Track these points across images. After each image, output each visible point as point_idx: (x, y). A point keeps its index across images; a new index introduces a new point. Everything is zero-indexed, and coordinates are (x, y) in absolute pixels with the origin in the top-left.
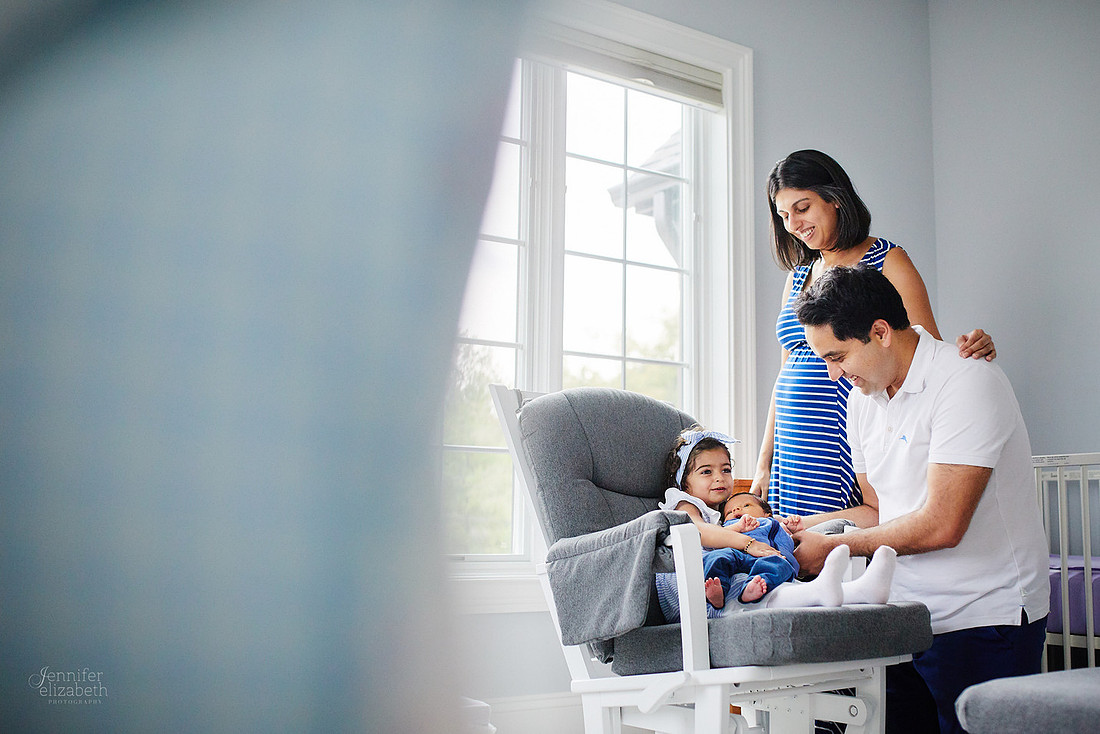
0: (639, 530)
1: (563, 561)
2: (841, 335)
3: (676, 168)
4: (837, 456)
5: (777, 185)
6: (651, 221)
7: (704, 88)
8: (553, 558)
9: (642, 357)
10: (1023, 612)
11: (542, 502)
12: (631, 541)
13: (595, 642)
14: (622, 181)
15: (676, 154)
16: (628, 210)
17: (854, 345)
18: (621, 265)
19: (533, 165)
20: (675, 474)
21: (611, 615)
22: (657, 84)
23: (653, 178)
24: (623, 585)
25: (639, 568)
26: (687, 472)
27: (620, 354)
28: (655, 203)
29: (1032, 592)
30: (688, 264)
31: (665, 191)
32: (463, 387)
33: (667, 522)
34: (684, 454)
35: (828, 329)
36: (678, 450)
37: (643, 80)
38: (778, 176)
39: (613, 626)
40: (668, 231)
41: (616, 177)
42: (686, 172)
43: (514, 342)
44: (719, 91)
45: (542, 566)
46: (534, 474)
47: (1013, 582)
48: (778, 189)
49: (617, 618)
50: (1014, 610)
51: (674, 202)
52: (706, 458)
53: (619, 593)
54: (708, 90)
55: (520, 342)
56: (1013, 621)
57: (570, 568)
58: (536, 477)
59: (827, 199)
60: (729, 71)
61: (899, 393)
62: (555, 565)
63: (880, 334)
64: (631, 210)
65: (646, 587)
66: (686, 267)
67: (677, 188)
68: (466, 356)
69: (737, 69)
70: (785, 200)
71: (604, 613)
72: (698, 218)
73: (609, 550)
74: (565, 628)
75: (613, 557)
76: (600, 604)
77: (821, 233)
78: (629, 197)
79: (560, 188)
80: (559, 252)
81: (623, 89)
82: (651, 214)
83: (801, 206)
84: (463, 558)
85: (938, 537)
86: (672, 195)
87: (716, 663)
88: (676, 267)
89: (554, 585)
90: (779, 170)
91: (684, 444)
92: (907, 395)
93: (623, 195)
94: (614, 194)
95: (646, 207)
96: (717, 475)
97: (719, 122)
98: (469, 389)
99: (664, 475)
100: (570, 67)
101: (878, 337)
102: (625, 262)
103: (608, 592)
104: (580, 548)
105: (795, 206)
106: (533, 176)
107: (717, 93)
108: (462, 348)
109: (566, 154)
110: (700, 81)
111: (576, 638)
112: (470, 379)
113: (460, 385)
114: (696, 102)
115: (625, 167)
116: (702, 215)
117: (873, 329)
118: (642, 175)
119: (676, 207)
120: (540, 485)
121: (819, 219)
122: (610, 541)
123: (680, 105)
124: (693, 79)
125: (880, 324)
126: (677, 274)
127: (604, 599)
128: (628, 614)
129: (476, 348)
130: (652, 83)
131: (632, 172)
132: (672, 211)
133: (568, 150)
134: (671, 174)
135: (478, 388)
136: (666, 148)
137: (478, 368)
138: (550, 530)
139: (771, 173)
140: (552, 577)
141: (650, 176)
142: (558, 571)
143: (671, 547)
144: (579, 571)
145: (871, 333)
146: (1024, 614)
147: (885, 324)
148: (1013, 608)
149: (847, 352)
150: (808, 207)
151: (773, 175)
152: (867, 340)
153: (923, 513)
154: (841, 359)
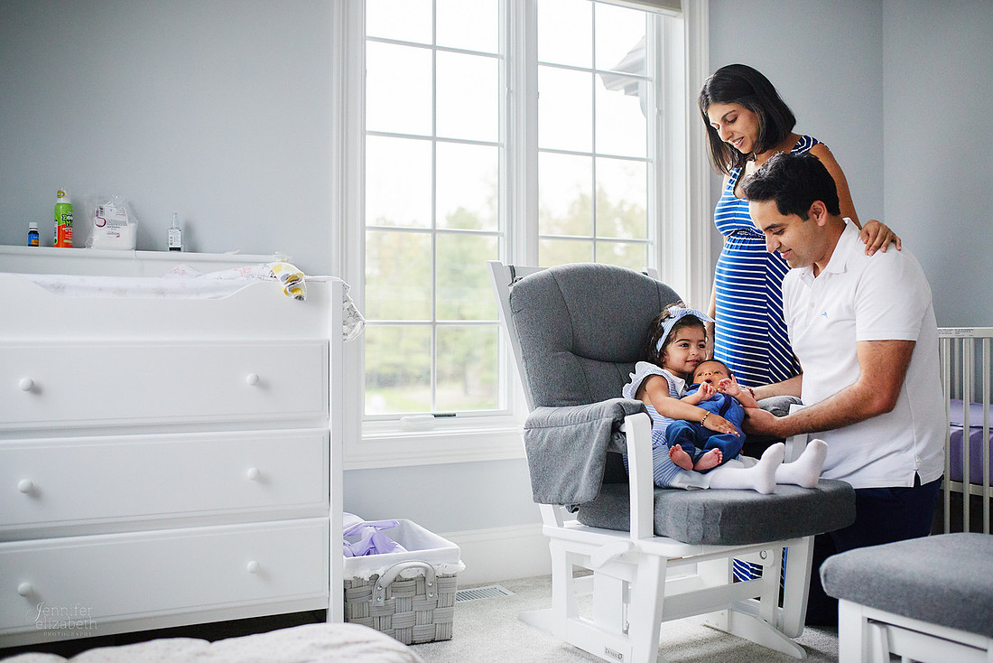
0: (599, 414)
1: (537, 430)
2: (784, 210)
4: (765, 332)
5: (707, 100)
8: (531, 426)
10: (917, 475)
11: (524, 371)
12: (592, 424)
17: (794, 220)
20: (656, 342)
21: (572, 486)
24: (584, 460)
25: (596, 452)
27: (590, 236)
29: (927, 458)
33: (622, 411)
35: (771, 205)
36: (663, 321)
38: (707, 93)
39: (572, 495)
45: (520, 430)
47: (908, 448)
48: (708, 105)
49: (576, 488)
50: (908, 474)
52: (686, 333)
53: (579, 467)
55: (502, 231)
56: (907, 484)
57: (542, 438)
58: (520, 348)
61: (823, 272)
62: (530, 433)
63: (818, 214)
65: (601, 468)
66: (649, 155)
70: (716, 113)
71: (567, 482)
72: (660, 112)
73: (573, 429)
74: (536, 489)
75: (577, 434)
76: (564, 473)
79: (533, 94)
80: (534, 151)
82: (636, 96)
83: (730, 118)
85: (877, 403)
87: (660, 533)
88: (641, 156)
89: (528, 450)
90: (707, 87)
91: (668, 316)
92: (831, 274)
96: (693, 350)
97: (678, 24)
101: (815, 216)
102: (594, 155)
103: (570, 465)
104: (551, 421)
105: (724, 119)
109: (538, 63)
111: (543, 499)
114: (659, 10)
115: (594, 71)
117: (812, 209)
120: (524, 357)
122: (575, 421)
123: (645, 13)
125: (817, 204)
127: (567, 470)
128: (585, 488)
131: (600, 75)
133: (539, 60)
138: (531, 396)
139: (701, 90)
140: (528, 442)
142: (533, 439)
143: (624, 433)
144: (549, 442)
145: (810, 212)
146: (917, 478)
147: (822, 205)
148: (907, 472)
149: (787, 225)
150: (736, 118)
151: (704, 92)
152: (805, 218)
153: (860, 386)
154: (781, 232)
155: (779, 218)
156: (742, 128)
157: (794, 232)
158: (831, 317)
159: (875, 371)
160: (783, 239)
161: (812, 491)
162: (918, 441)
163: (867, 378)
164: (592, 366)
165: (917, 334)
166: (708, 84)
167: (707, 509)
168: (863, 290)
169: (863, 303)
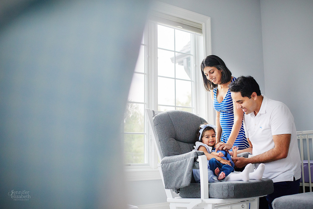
0: (189, 156)
1: (166, 164)
2: (243, 95)
3: (189, 52)
5: (204, 66)
6: (183, 67)
7: (197, 29)
8: (163, 163)
9: (182, 106)
11: (160, 145)
12: (186, 160)
13: (175, 189)
14: (174, 56)
15: (190, 48)
16: (176, 64)
17: (246, 99)
18: (174, 80)
19: (148, 51)
20: (199, 137)
21: (180, 181)
22: (183, 27)
23: (183, 55)
24: (184, 172)
25: (189, 169)
26: (202, 137)
27: (174, 105)
28: (184, 62)
29: (296, 171)
30: (193, 79)
31: (186, 58)
32: (130, 116)
33: (197, 155)
34: (201, 131)
35: (239, 94)
36: (199, 130)
37: (179, 27)
38: (204, 63)
39: (180, 185)
40: (188, 70)
41: (172, 55)
42: (192, 53)
43: (144, 102)
44: (201, 29)
45: (160, 165)
46: (158, 137)
47: (291, 169)
48: (204, 67)
49: (181, 182)
50: (291, 177)
51: (189, 61)
52: (207, 133)
53: (183, 175)
54: (198, 29)
55: (146, 102)
56: (291, 180)
57: (168, 166)
58: (158, 138)
59: (219, 69)
60: (204, 24)
61: (258, 114)
62: (163, 165)
63: (254, 96)
64: (177, 64)
65: (191, 174)
66: (193, 80)
67: (190, 57)
68: (131, 107)
69: (206, 23)
70: (207, 70)
71: (178, 181)
72: (196, 66)
73: (180, 162)
74: (166, 184)
75: (181, 164)
76: (177, 178)
77: (218, 79)
78: (176, 61)
79: (156, 58)
80: (156, 76)
81: (174, 29)
82: (183, 65)
83: (211, 72)
84: (130, 165)
85: (281, 155)
86: (188, 59)
87: (211, 197)
88: (190, 80)
89: (163, 171)
90: (204, 61)
91: (201, 128)
92: (261, 114)
93: (174, 60)
94: (172, 59)
95: (181, 63)
96: (211, 138)
97: (201, 38)
98: (132, 116)
99: (196, 137)
100: (158, 23)
101: (253, 97)
102: (175, 79)
103: (179, 174)
104: (171, 160)
105: (210, 72)
106: (148, 55)
107: (200, 30)
108: (130, 104)
109: (158, 48)
110: (195, 27)
111: (169, 187)
112: (132, 113)
113: (130, 115)
114: (194, 33)
115: (175, 52)
116: (197, 65)
117: (252, 95)
118: (180, 54)
119: (190, 63)
120: (159, 140)
121: (217, 75)
122: (180, 159)
123: (190, 33)
124: (193, 26)
126: (190, 82)
127: (178, 176)
128: (185, 181)
129: (134, 104)
130: (181, 27)
131: (177, 53)
132: (188, 64)
133: (158, 47)
134: (188, 54)
135: (135, 116)
136: (187, 46)
137: (135, 110)
138: (162, 153)
140: (162, 168)
141: (182, 54)
142: (164, 167)
143: (198, 162)
144: (171, 167)
145: (251, 96)
146: (294, 178)
147: (255, 93)
148: (291, 176)
149: (244, 101)
150: (214, 72)
151: (203, 63)
152: (250, 98)
153: (276, 150)
154: (242, 103)
155: (241, 98)
156: (215, 75)
157: (247, 102)
158: (263, 128)
159: (280, 144)
160: (242, 105)
161: (261, 181)
162: (294, 167)
163: (278, 147)
164: (181, 144)
165: (291, 132)
166: (204, 60)
167: (229, 186)
168: (272, 118)
169: (273, 122)
